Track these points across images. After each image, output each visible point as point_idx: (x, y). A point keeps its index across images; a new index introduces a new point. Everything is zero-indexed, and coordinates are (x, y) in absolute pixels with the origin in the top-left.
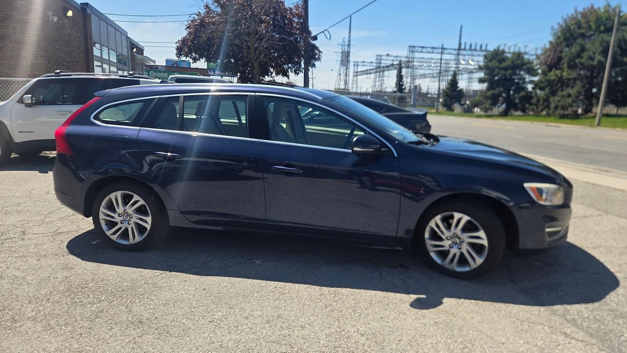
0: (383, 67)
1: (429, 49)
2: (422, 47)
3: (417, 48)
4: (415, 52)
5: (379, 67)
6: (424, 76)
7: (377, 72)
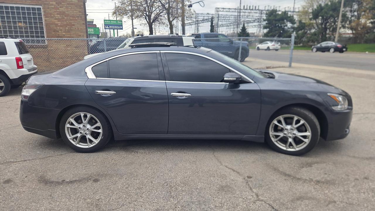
0: (200, 21)
1: (227, 10)
2: (223, 8)
3: (220, 9)
4: (219, 11)
5: (198, 21)
6: (222, 26)
7: (196, 24)
